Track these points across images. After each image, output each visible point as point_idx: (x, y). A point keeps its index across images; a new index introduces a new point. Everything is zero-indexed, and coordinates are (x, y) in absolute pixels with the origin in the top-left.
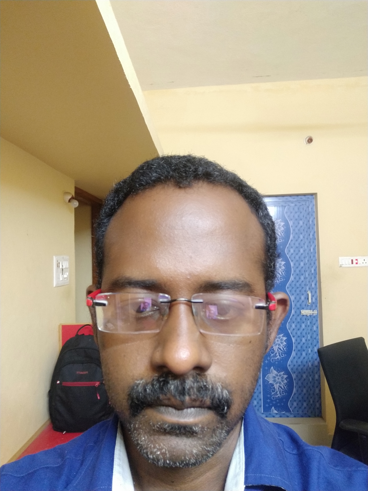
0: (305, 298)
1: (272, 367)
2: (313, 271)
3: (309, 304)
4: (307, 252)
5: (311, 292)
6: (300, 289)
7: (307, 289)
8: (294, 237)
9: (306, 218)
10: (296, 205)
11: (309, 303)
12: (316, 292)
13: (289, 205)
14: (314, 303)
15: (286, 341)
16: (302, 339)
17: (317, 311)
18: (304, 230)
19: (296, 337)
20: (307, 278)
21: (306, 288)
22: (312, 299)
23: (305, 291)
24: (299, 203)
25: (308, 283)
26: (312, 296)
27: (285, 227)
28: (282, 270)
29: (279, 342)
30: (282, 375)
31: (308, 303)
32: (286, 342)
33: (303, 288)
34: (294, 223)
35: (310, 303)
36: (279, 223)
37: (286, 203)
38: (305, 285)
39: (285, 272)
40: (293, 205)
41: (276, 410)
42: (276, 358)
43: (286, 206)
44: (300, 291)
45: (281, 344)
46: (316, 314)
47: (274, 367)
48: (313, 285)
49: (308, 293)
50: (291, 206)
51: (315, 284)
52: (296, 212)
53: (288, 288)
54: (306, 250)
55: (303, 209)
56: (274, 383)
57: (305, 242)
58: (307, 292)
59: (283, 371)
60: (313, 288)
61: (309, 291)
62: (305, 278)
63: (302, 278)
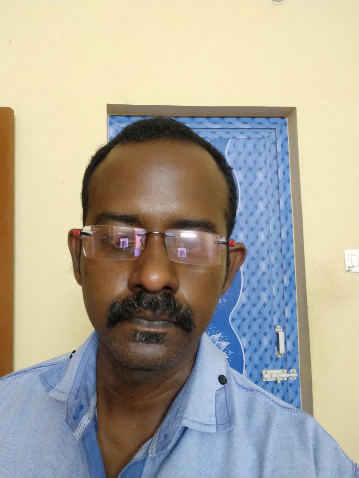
0: (271, 342)
2: (286, 282)
3: (280, 356)
4: (273, 239)
5: (284, 328)
6: (260, 321)
7: (275, 321)
8: (246, 207)
9: (270, 166)
10: (249, 138)
11: (279, 354)
12: (293, 328)
13: (234, 137)
14: (289, 353)
17: (297, 371)
18: (266, 192)
20: (274, 297)
21: (273, 320)
22: (285, 343)
23: (270, 327)
25: (276, 308)
26: (287, 337)
31: (277, 354)
33: (265, 319)
35: (281, 354)
38: (270, 312)
40: (243, 137)
44: (260, 327)
46: (295, 379)
48: (288, 314)
49: (277, 330)
50: (239, 139)
51: (292, 311)
52: (250, 154)
53: (233, 320)
54: (271, 235)
57: (270, 219)
58: (275, 327)
60: (287, 320)
61: (279, 327)
62: (269, 298)
63: (264, 297)
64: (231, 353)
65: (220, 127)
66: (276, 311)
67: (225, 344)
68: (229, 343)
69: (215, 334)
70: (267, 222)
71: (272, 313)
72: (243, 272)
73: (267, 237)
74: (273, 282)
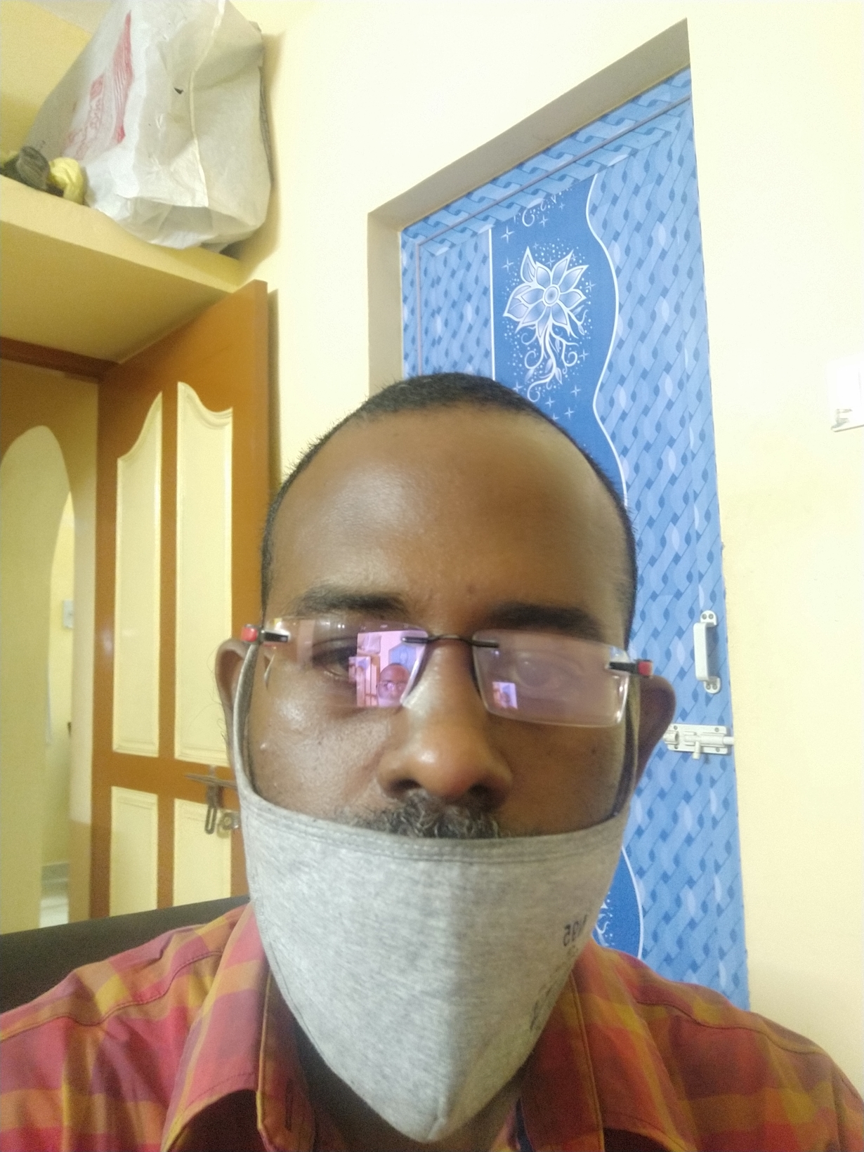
0: (692, 655)
3: (714, 691)
6: (666, 599)
7: (702, 600)
8: (631, 324)
10: (634, 153)
13: (603, 167)
16: (682, 895)
18: (676, 271)
19: (651, 876)
20: (699, 536)
21: (698, 596)
23: (691, 613)
24: (649, 132)
25: (703, 565)
27: (590, 286)
33: (678, 595)
34: (628, 251)
36: (566, 273)
37: (588, 164)
38: (690, 577)
40: (621, 157)
43: (592, 176)
44: (666, 614)
50: (613, 166)
52: (637, 190)
54: (688, 377)
55: (670, 157)
57: (686, 334)
58: (702, 612)
61: (708, 613)
62: (688, 540)
63: (675, 538)
66: (703, 572)
70: (679, 347)
71: (696, 576)
72: (627, 483)
73: (681, 385)
74: (696, 496)
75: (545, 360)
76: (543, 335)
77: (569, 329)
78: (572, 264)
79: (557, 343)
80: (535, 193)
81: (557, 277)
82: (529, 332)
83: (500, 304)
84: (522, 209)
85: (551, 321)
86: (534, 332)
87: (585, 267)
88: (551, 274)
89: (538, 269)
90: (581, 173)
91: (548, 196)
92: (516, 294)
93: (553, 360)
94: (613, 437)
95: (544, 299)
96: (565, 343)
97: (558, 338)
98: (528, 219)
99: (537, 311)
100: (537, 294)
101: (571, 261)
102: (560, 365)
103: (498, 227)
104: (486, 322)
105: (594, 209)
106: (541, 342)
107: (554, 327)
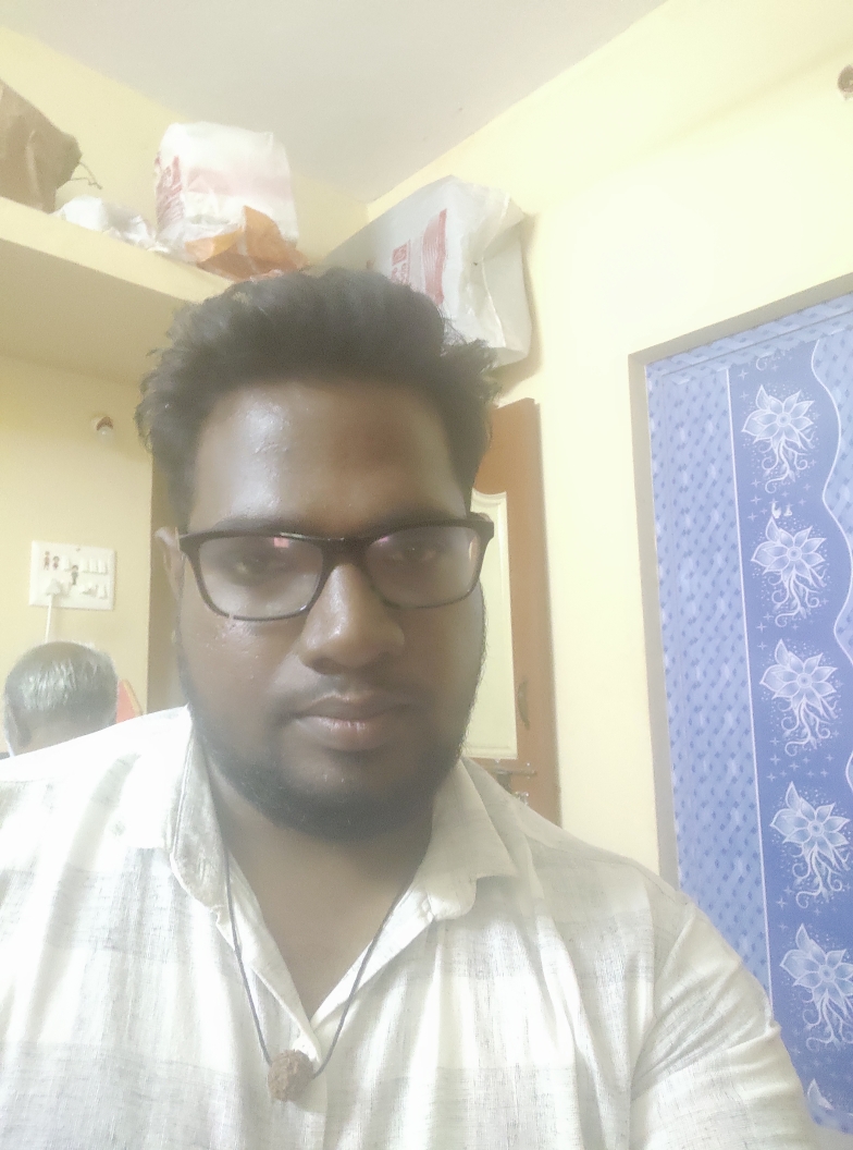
1: (802, 927)
13: (824, 335)
15: (846, 832)
27: (817, 417)
28: (813, 567)
29: (822, 834)
30: (840, 964)
32: (846, 836)
34: (847, 394)
36: (795, 405)
37: (813, 332)
39: (828, 574)
40: (839, 330)
41: (824, 1095)
42: (815, 894)
43: (815, 342)
45: (828, 842)
47: (810, 926)
53: (840, 631)
56: (813, 988)
59: (842, 948)
64: (839, 684)
65: (798, 327)
67: (828, 671)
68: (835, 669)
69: (812, 655)
75: (780, 464)
76: (778, 446)
77: (799, 444)
78: (800, 399)
79: (790, 454)
80: (767, 347)
81: (788, 408)
82: (765, 445)
83: (738, 423)
84: (756, 357)
85: (784, 438)
86: (769, 444)
87: (812, 402)
88: (783, 405)
89: (772, 401)
90: (806, 337)
91: (779, 351)
92: (753, 417)
93: (786, 465)
94: (840, 520)
95: (777, 422)
96: (796, 453)
97: (791, 450)
98: (761, 365)
99: (771, 430)
100: (770, 419)
101: (800, 397)
102: (793, 468)
103: (734, 369)
104: (726, 435)
105: (818, 363)
106: (776, 451)
107: (786, 442)
